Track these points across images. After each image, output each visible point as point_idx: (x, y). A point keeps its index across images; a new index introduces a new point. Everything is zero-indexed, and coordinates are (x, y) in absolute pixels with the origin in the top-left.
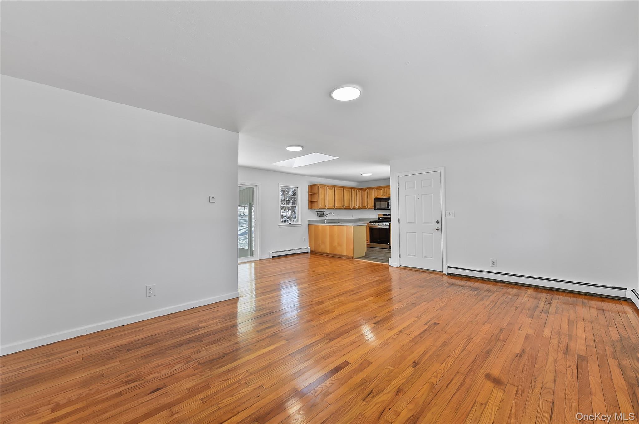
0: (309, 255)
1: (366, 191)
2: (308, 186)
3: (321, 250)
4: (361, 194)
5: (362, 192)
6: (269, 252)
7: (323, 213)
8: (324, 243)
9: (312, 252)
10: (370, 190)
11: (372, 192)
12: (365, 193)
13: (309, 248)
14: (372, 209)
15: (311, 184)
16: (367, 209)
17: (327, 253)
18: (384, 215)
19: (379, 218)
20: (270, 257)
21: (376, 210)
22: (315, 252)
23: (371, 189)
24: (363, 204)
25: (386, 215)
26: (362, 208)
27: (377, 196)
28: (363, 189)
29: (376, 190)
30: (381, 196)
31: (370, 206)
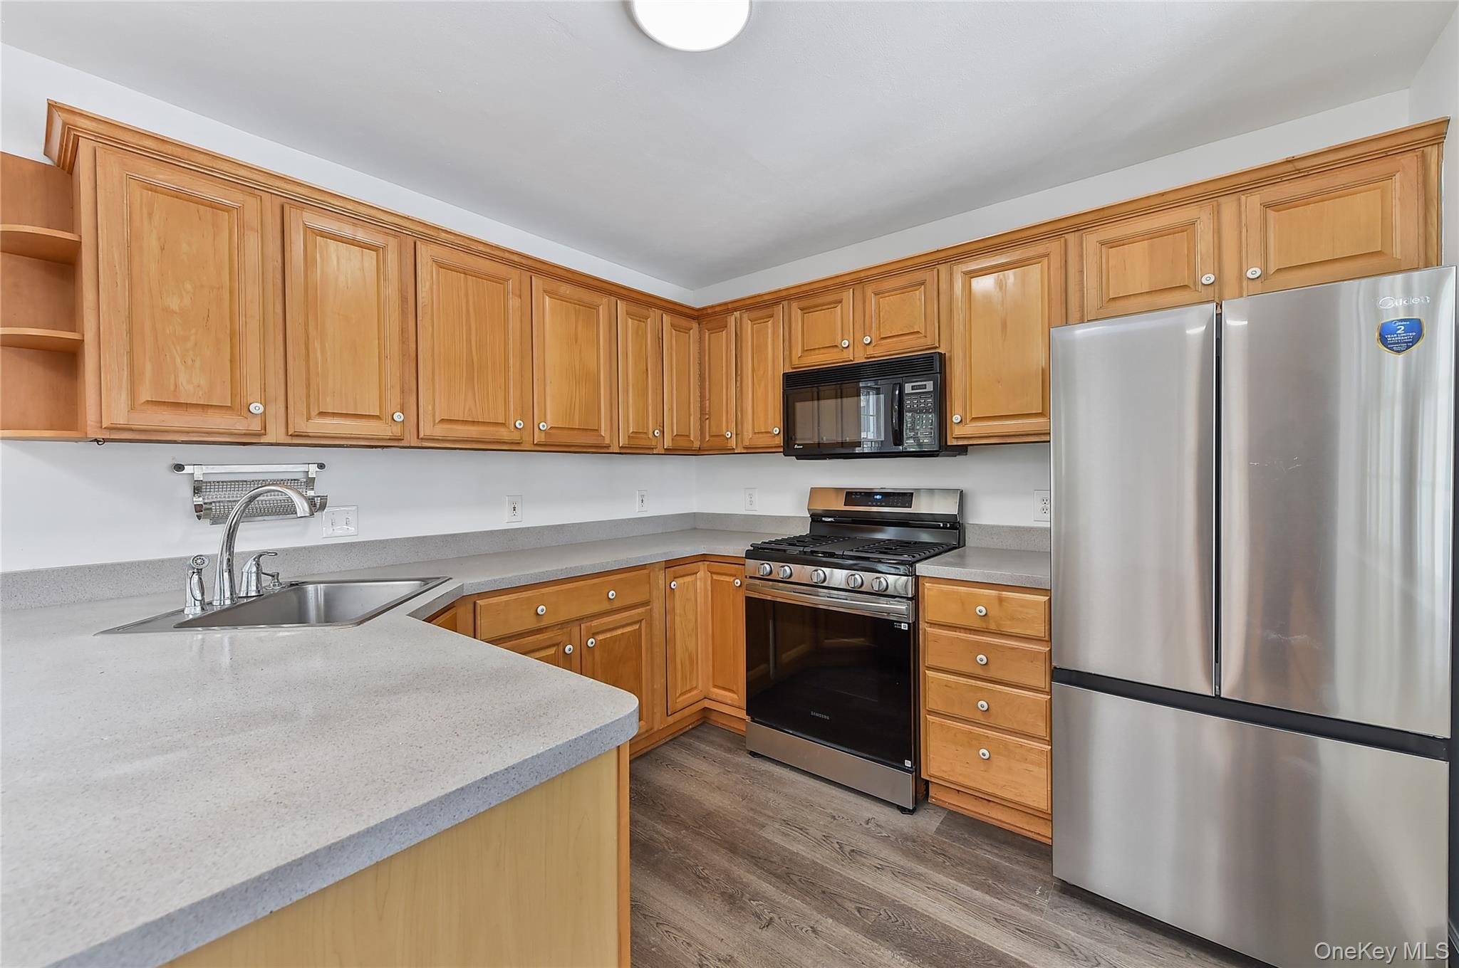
1: (725, 326)
4: (694, 348)
5: (701, 340)
10: (755, 314)
11: (772, 332)
12: (723, 342)
14: (767, 450)
16: (731, 452)
18: (852, 496)
19: (816, 518)
21: (799, 457)
23: (761, 306)
24: (709, 414)
25: (866, 496)
26: (705, 445)
27: (804, 351)
28: (709, 311)
29: (797, 314)
30: (835, 350)
31: (753, 429)
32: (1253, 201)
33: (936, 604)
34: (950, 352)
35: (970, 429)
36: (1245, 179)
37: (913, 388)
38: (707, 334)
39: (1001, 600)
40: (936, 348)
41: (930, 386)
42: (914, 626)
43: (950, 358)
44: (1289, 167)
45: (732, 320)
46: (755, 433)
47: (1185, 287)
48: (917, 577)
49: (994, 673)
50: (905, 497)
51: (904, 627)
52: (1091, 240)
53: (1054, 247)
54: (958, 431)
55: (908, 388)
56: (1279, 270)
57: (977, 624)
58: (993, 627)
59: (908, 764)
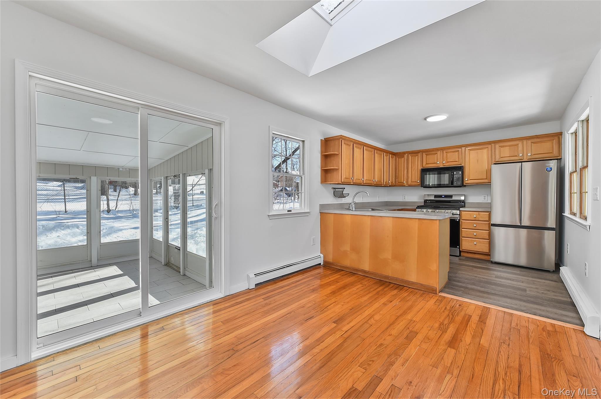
0: (320, 270)
1: (404, 157)
2: (321, 140)
3: (347, 262)
4: (394, 162)
6: (248, 275)
7: (343, 191)
8: (356, 249)
9: (327, 265)
10: (412, 155)
11: (417, 159)
12: (403, 160)
13: (322, 255)
14: (415, 186)
15: (325, 138)
16: (404, 186)
17: (365, 272)
18: (436, 196)
19: (426, 201)
20: (249, 286)
21: (424, 187)
22: (335, 266)
23: (415, 153)
24: (398, 177)
25: (440, 196)
26: (396, 185)
27: (426, 164)
28: (399, 153)
29: (424, 156)
30: (435, 164)
31: (411, 181)
32: (529, 142)
33: (465, 215)
34: (465, 165)
35: (470, 181)
36: (528, 137)
37: (456, 173)
38: (397, 159)
39: (479, 214)
40: (461, 165)
41: (460, 173)
42: (459, 220)
43: (465, 167)
44: (536, 136)
45: (406, 156)
46: (412, 182)
47: (517, 156)
48: (460, 211)
49: (477, 228)
50: (451, 196)
51: (458, 220)
52: (497, 146)
53: (489, 146)
54: (466, 182)
55: (455, 173)
56: (534, 154)
57: (473, 219)
58: (477, 219)
59: (458, 247)
